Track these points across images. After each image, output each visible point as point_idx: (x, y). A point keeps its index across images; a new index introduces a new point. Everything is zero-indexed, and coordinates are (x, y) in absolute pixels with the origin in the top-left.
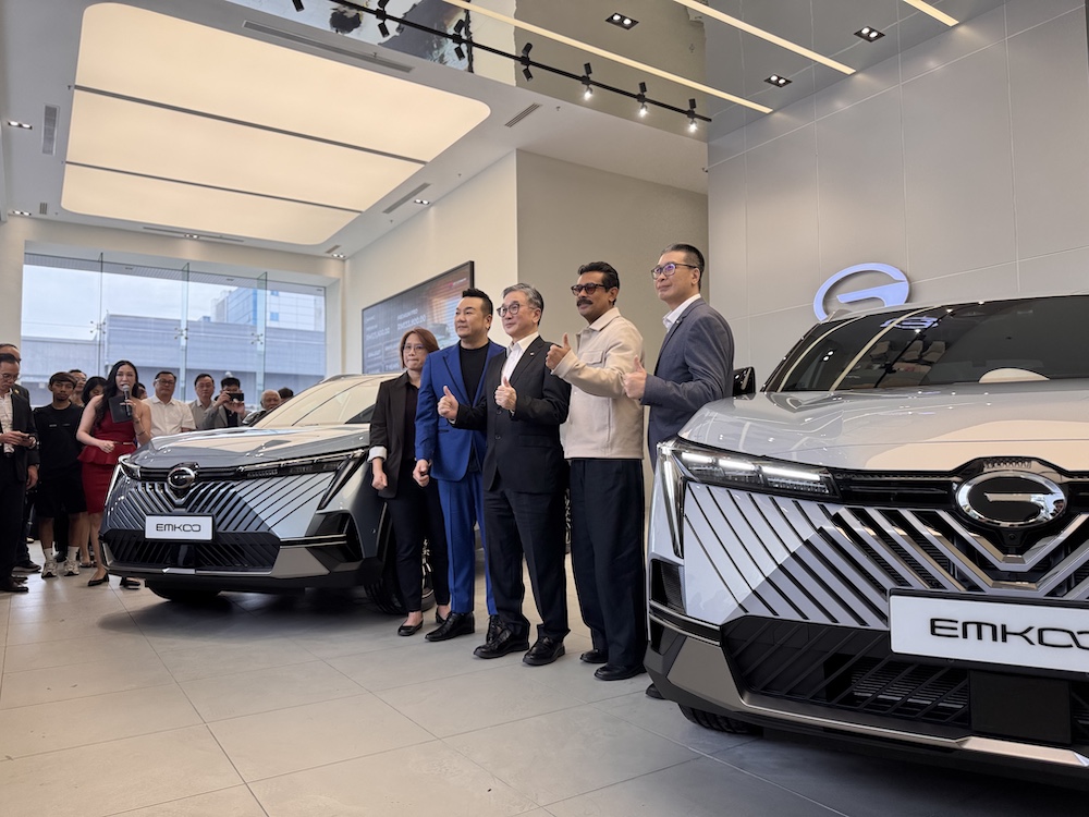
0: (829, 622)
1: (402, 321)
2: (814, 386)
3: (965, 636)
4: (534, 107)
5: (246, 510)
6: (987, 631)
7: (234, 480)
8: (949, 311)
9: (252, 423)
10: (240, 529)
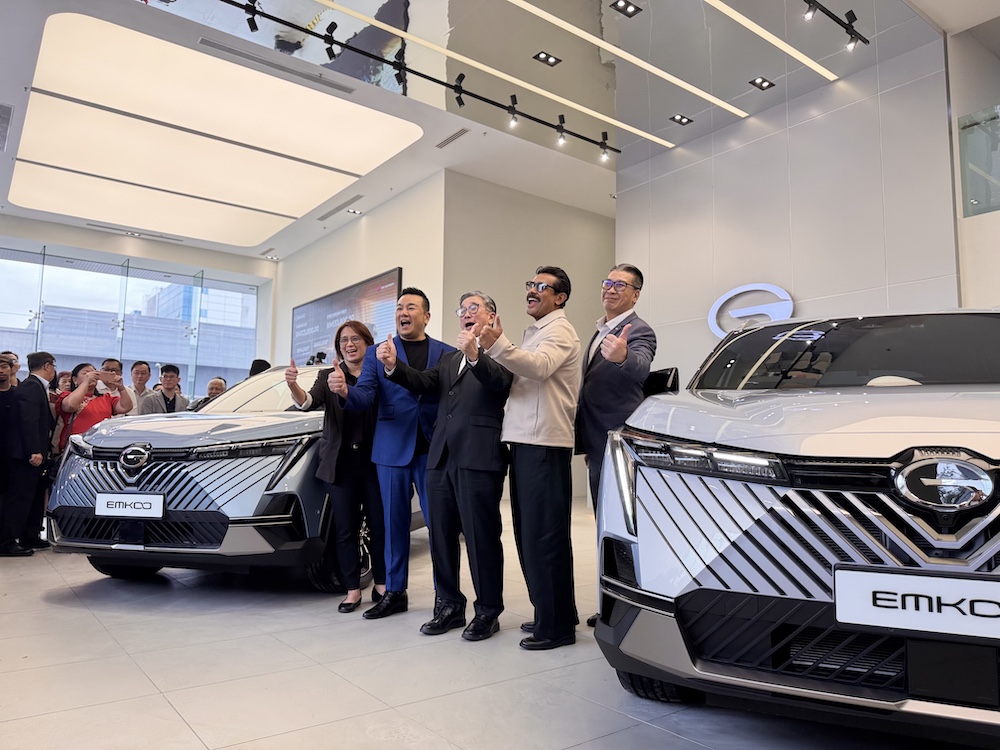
0: (778, 595)
1: (331, 320)
2: (726, 386)
3: (904, 607)
4: (463, 132)
5: (197, 489)
6: (924, 602)
7: (187, 461)
8: (835, 325)
9: (197, 407)
10: (191, 508)
